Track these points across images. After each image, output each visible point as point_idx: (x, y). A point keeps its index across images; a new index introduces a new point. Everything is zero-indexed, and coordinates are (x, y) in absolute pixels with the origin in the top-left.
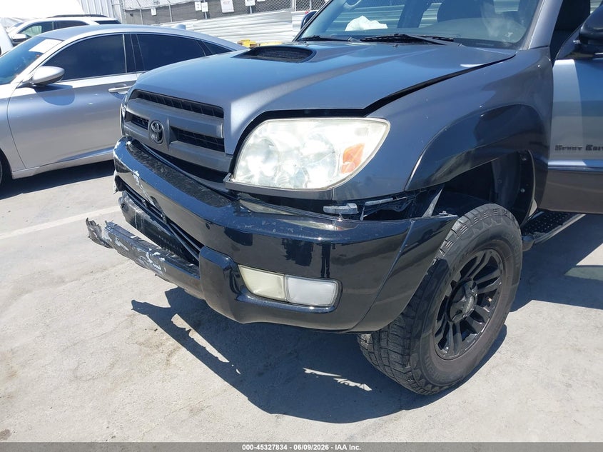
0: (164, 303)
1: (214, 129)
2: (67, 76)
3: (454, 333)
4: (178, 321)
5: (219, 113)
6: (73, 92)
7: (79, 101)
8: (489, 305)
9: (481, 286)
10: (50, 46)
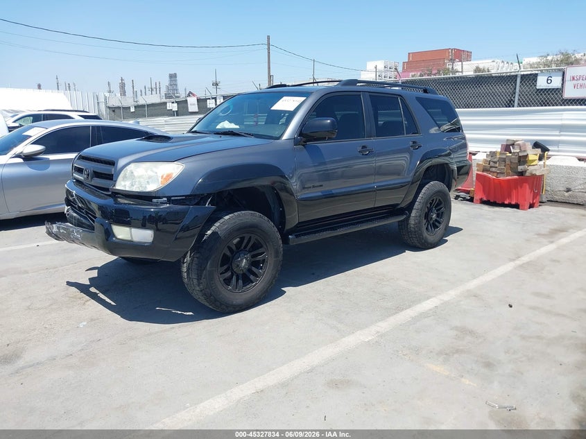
0: (88, 283)
1: (111, 171)
2: (46, 152)
3: (237, 281)
4: (93, 290)
5: (112, 163)
6: (49, 162)
7: (52, 169)
8: (261, 268)
9: (254, 256)
10: (37, 132)
